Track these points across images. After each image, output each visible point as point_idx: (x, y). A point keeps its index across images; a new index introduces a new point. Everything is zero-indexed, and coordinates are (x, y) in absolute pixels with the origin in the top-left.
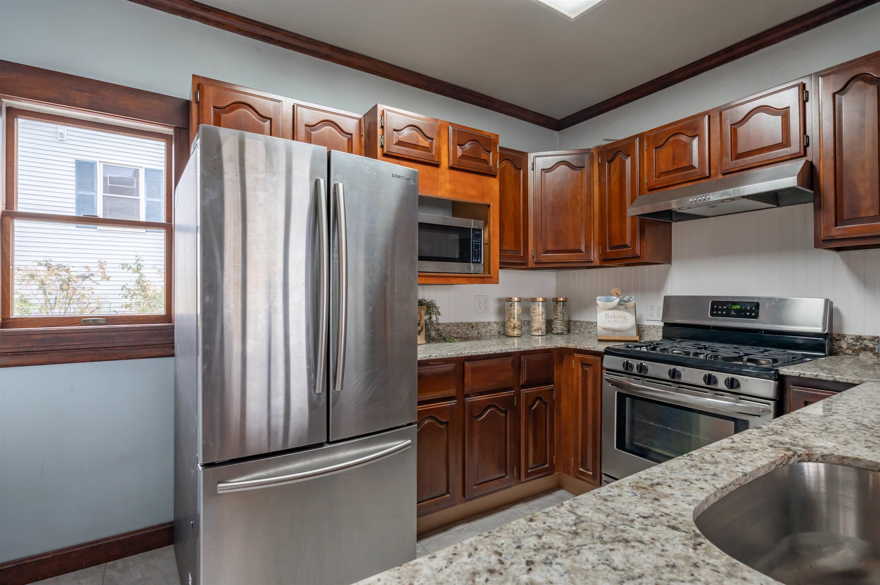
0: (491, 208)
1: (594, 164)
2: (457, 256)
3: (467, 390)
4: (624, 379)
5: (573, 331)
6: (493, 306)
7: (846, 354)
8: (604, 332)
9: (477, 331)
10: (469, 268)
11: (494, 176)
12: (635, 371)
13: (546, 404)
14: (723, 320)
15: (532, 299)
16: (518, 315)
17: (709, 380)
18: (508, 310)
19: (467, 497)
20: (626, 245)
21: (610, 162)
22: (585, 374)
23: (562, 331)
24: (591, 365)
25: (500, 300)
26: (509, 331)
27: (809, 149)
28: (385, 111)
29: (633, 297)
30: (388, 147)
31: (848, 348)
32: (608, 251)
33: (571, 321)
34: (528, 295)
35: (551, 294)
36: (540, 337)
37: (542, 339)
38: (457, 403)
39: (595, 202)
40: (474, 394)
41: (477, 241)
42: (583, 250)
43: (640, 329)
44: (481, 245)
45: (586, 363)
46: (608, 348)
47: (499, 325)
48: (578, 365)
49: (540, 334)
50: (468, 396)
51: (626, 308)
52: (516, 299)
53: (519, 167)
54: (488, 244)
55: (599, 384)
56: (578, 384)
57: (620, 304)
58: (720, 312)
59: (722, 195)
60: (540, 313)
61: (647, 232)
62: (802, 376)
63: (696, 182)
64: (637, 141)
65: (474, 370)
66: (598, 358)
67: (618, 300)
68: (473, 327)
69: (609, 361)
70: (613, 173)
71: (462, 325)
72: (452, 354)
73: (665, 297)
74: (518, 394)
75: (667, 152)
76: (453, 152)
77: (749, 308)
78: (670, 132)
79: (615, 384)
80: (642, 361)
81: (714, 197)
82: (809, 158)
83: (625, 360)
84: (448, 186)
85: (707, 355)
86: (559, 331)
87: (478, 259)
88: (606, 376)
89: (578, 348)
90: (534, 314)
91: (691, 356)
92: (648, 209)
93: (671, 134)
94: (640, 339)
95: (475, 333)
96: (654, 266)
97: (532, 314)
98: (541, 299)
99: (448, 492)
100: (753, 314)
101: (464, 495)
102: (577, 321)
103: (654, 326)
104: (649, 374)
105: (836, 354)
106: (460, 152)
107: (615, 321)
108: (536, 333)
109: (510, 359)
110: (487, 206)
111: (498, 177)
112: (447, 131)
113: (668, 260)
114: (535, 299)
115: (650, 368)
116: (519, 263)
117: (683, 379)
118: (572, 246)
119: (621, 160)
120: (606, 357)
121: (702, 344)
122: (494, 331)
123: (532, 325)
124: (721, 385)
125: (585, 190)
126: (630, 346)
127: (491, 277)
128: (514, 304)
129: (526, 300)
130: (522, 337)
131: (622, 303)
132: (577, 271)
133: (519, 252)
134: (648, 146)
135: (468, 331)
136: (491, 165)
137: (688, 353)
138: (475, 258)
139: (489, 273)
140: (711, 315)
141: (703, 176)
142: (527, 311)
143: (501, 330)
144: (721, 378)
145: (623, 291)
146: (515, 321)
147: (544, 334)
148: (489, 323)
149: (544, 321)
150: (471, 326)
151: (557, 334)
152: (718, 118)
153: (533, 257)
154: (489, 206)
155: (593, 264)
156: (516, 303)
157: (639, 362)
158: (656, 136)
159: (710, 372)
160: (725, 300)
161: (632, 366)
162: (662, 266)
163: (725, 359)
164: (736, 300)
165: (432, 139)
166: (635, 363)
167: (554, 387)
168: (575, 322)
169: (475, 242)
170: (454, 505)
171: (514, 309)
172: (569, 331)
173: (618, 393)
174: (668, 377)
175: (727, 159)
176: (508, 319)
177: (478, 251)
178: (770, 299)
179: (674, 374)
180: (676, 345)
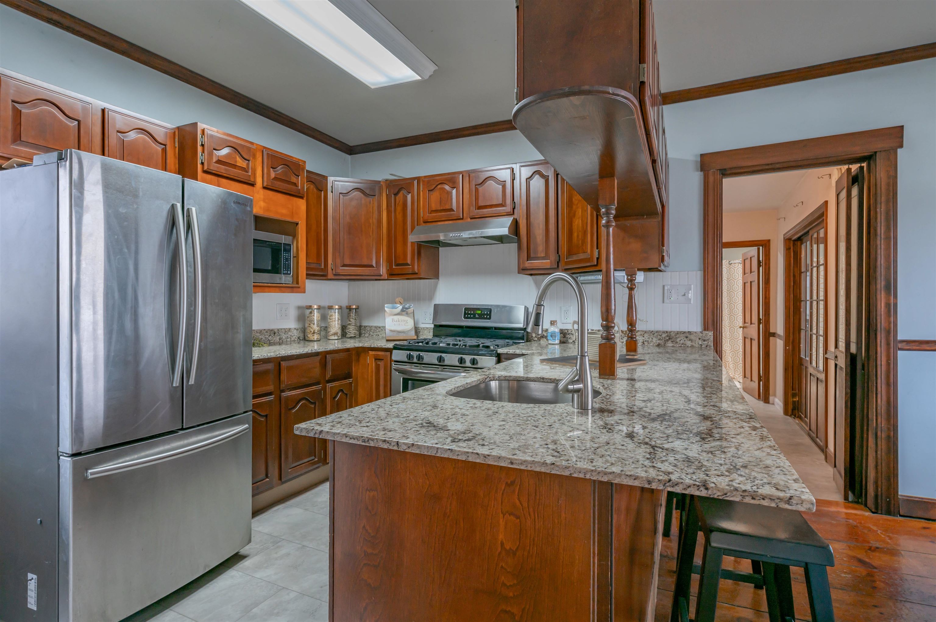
0: (299, 225)
1: (383, 195)
2: (270, 268)
3: (283, 386)
4: (407, 367)
5: (363, 335)
6: (293, 313)
7: (534, 341)
8: (391, 334)
9: (279, 337)
10: (280, 279)
11: (302, 198)
12: (415, 360)
13: (346, 394)
14: (471, 322)
15: (328, 306)
16: (318, 321)
17: (461, 361)
18: (308, 317)
19: (283, 480)
20: (408, 263)
21: (396, 195)
22: (378, 367)
23: (355, 335)
24: (383, 359)
25: (299, 308)
26: (309, 336)
27: (516, 211)
28: (206, 130)
29: (412, 305)
30: (209, 165)
31: (536, 337)
32: (394, 267)
33: (362, 326)
34: (326, 304)
35: (345, 303)
36: (336, 341)
37: (338, 342)
38: (274, 397)
39: (383, 226)
40: (288, 389)
41: (287, 255)
42: (375, 265)
43: (417, 330)
44: (290, 258)
45: (378, 358)
46: (395, 344)
47: (298, 331)
48: (373, 361)
49: (336, 338)
50: (283, 391)
51: (407, 314)
52: (315, 307)
53: (320, 189)
54: (297, 257)
55: (389, 374)
56: (372, 377)
57: (402, 310)
58: (469, 316)
59: (469, 234)
60: (337, 319)
61: (423, 254)
62: (508, 353)
63: (455, 221)
64: (416, 182)
65: (289, 368)
66: (388, 353)
67: (401, 307)
68: (275, 334)
69: (398, 355)
70: (398, 204)
71: (265, 332)
72: (272, 355)
73: (435, 305)
74: (324, 389)
75: (435, 195)
76: (267, 174)
77: (486, 313)
78: (438, 181)
79: (401, 371)
80: (420, 353)
81: (465, 235)
82: (516, 216)
83: (408, 352)
84: (262, 204)
85: (460, 345)
86: (352, 335)
87: (288, 271)
88: (394, 366)
89: (372, 346)
90: (331, 320)
91: (451, 346)
92: (423, 238)
93: (438, 183)
94: (417, 337)
95: (277, 339)
96: (427, 280)
97: (329, 321)
98: (337, 307)
99: (267, 476)
100: (488, 317)
101: (280, 478)
102: (367, 326)
103: (427, 328)
104: (424, 361)
105: (530, 341)
106: (273, 175)
107: (399, 325)
108: (333, 337)
109: (318, 358)
110: (296, 224)
111: (305, 198)
112: (261, 154)
113: (436, 276)
114: (332, 306)
115: (425, 357)
116: (320, 275)
117: (446, 363)
118: (365, 262)
119: (403, 194)
120: (394, 352)
121: (458, 339)
122: (294, 337)
123: (329, 330)
124: (468, 364)
125: (376, 215)
126: (411, 342)
127: (299, 287)
128: (314, 311)
129: (324, 308)
130: (321, 341)
131: (405, 310)
132: (366, 282)
133: (320, 264)
134: (423, 188)
135: (270, 337)
136: (300, 188)
137: (449, 344)
138: (286, 270)
139: (297, 283)
140: (464, 318)
141: (459, 218)
142: (324, 318)
143: (302, 335)
144: (468, 358)
145: (405, 300)
146: (315, 328)
147: (340, 338)
148: (290, 329)
149: (340, 326)
150: (273, 332)
151: (351, 338)
152: (468, 178)
153: (332, 270)
154: (297, 224)
155: (382, 278)
156: (315, 310)
157: (418, 353)
158: (428, 182)
159: (462, 356)
160: (472, 307)
161: (413, 357)
162: (433, 280)
163: (470, 346)
164: (479, 307)
165: (249, 161)
166: (415, 354)
167: (352, 380)
168: (365, 327)
169: (286, 256)
170: (271, 488)
171: (314, 316)
172: (360, 335)
173: (403, 379)
174: (437, 362)
175: (473, 208)
176: (308, 325)
177: (288, 264)
178: (498, 306)
179: (440, 359)
180: (442, 340)
